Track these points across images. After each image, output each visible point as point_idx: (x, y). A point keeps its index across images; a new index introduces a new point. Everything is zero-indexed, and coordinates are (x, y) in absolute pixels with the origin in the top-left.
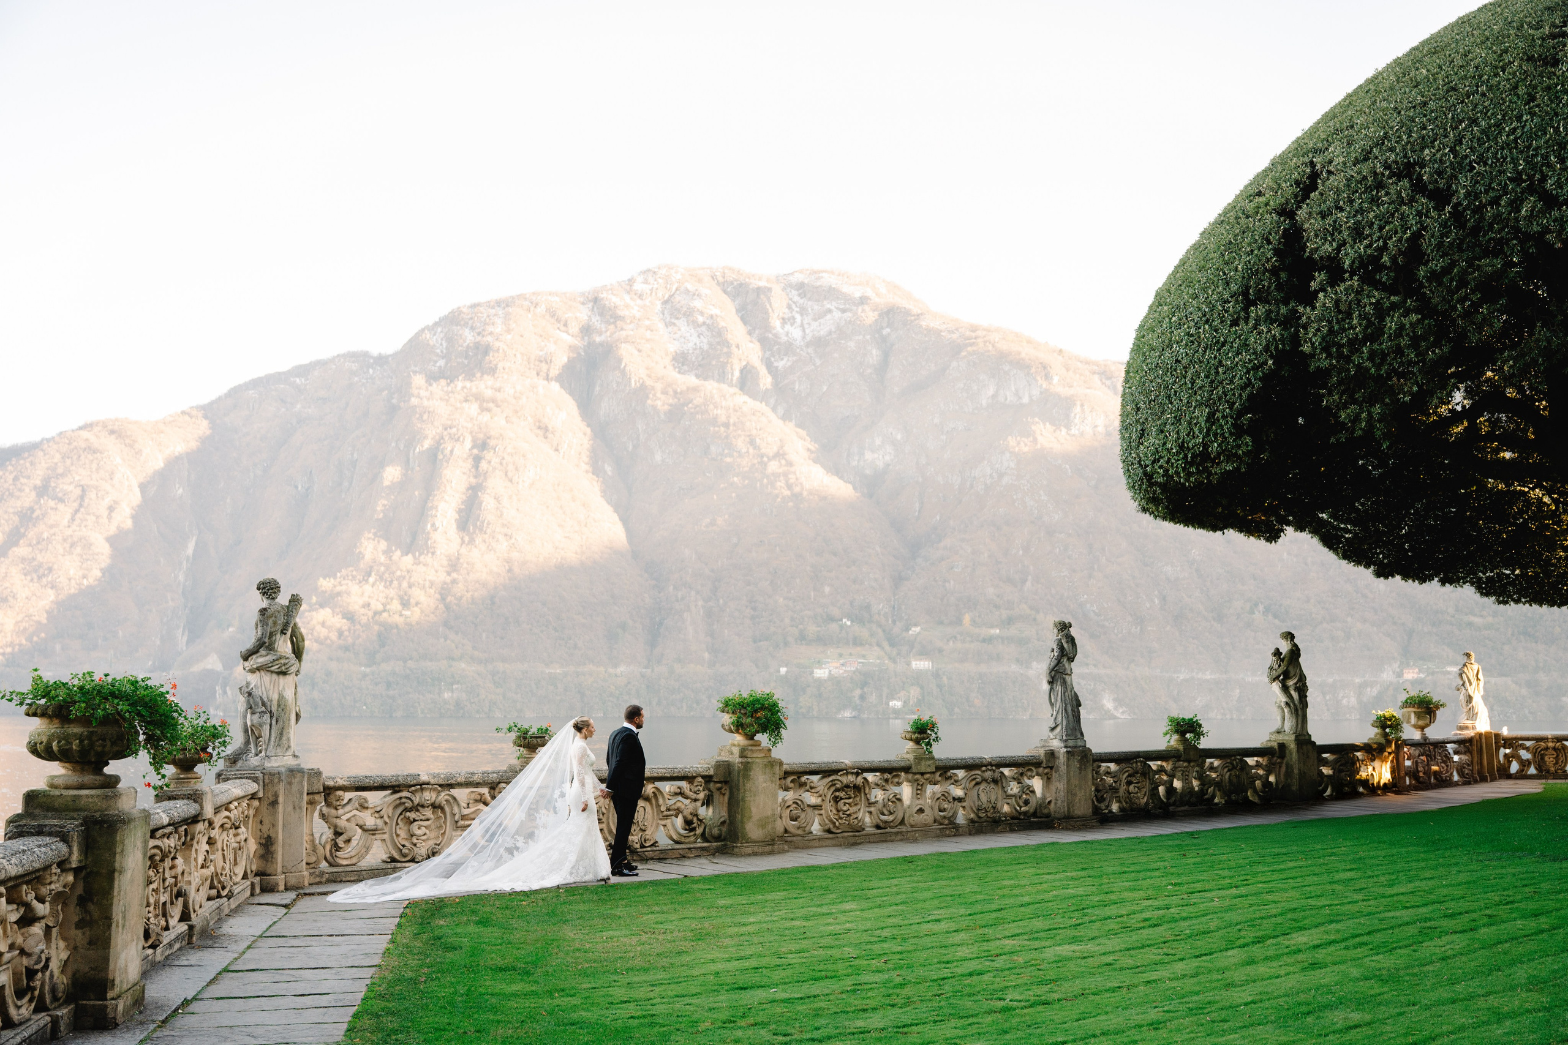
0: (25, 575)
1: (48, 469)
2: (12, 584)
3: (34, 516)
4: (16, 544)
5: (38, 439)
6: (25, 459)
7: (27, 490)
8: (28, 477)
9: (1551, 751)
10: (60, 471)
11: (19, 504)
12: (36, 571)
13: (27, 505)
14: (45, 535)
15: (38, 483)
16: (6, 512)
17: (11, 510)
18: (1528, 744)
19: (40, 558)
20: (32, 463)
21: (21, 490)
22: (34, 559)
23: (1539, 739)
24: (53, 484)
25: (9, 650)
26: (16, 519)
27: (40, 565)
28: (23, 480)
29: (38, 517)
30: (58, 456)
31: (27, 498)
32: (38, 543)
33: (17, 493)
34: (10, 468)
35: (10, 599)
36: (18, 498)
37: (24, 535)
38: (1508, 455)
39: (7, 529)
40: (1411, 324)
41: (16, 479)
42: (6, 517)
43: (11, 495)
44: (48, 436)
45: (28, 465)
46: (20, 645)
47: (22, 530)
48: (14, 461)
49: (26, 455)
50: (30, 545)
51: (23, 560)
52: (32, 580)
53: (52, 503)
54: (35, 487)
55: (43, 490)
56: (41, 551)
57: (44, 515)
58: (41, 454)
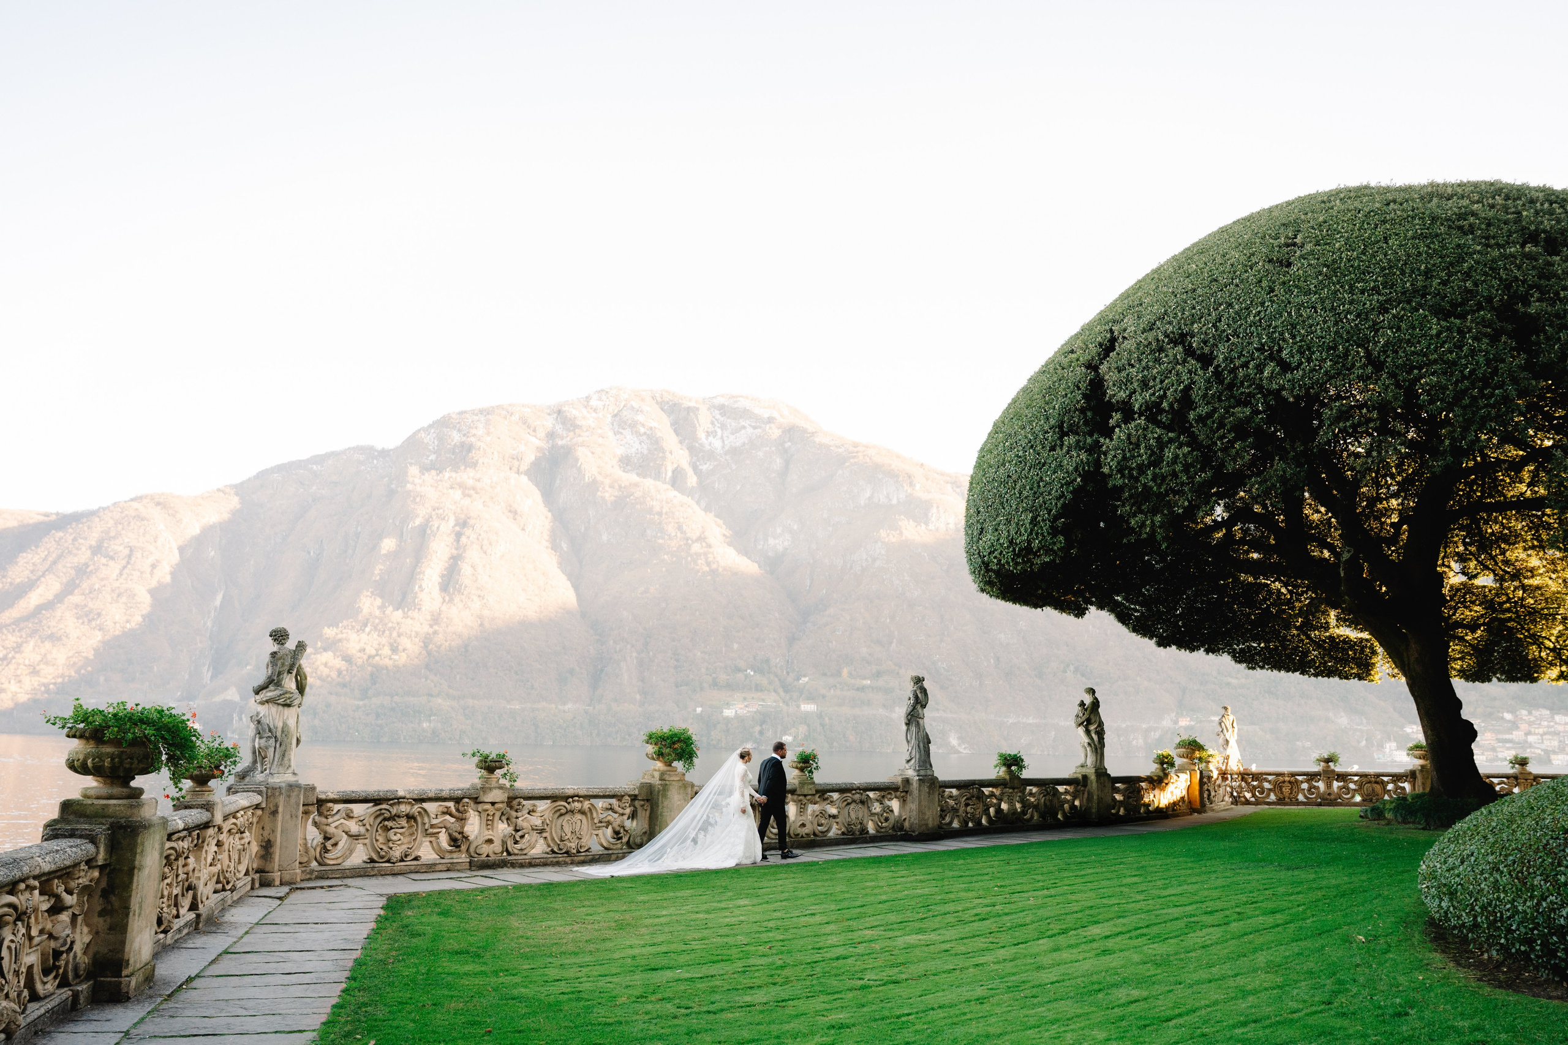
0: (78, 618)
1: (102, 532)
2: (66, 626)
3: (88, 570)
4: (71, 593)
5: (95, 507)
6: (83, 523)
7: (84, 549)
8: (85, 539)
9: (1287, 784)
10: (112, 534)
11: (76, 560)
12: (87, 615)
13: (83, 561)
14: (97, 587)
15: (94, 543)
16: (64, 566)
17: (69, 565)
18: (1270, 778)
19: (91, 605)
20: (89, 527)
21: (78, 549)
22: (86, 606)
23: (1278, 775)
24: (105, 545)
25: (60, 680)
26: (73, 572)
27: (91, 611)
28: (81, 541)
29: (91, 571)
30: (111, 522)
31: (84, 556)
32: (90, 593)
33: (75, 551)
34: (70, 530)
35: (64, 638)
36: (76, 555)
37: (78, 586)
38: (1255, 556)
39: (64, 581)
40: (1183, 454)
41: (75, 539)
42: (64, 570)
43: (70, 552)
44: (104, 505)
45: (86, 528)
46: (70, 676)
47: (77, 582)
48: (74, 525)
49: (85, 520)
50: (83, 594)
51: (77, 606)
52: (83, 623)
53: (104, 560)
54: (91, 547)
55: (97, 550)
56: (92, 599)
57: (97, 570)
58: (97, 519)
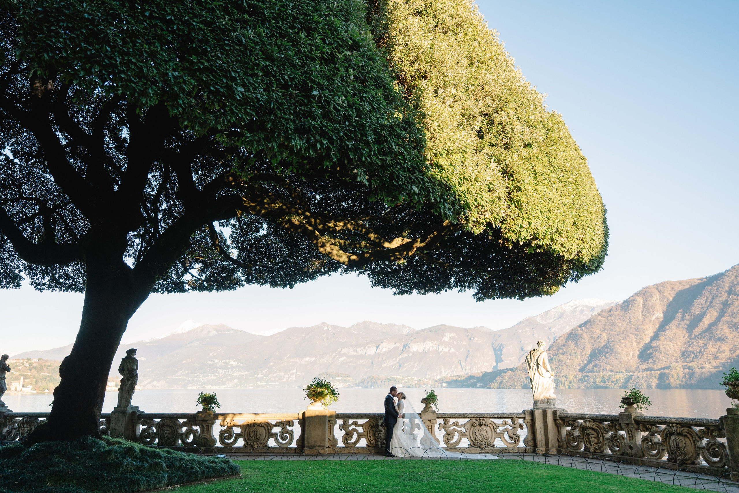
0: (730, 328)
1: (730, 283)
2: (725, 333)
3: (729, 303)
4: (723, 316)
5: (724, 271)
6: (719, 280)
7: (723, 293)
8: (723, 288)
10: (735, 283)
11: (721, 299)
12: (734, 327)
13: (724, 299)
14: (735, 311)
15: (727, 289)
16: (716, 303)
17: (718, 302)
19: (734, 321)
20: (723, 282)
21: (721, 293)
22: (732, 322)
24: (733, 289)
25: (729, 361)
26: (721, 305)
27: (735, 324)
28: (721, 289)
29: (730, 304)
30: (733, 277)
31: (724, 296)
32: (733, 314)
33: (719, 295)
34: (714, 285)
35: (725, 339)
36: (720, 297)
37: (726, 312)
39: (718, 310)
41: (717, 289)
42: (717, 305)
43: (717, 296)
44: (728, 269)
45: (721, 282)
46: (734, 359)
47: (725, 310)
48: (715, 282)
49: (720, 278)
50: (729, 316)
51: (728, 322)
52: (733, 331)
53: (735, 297)
54: (726, 291)
55: (730, 292)
56: (734, 318)
57: (733, 302)
58: (726, 277)
